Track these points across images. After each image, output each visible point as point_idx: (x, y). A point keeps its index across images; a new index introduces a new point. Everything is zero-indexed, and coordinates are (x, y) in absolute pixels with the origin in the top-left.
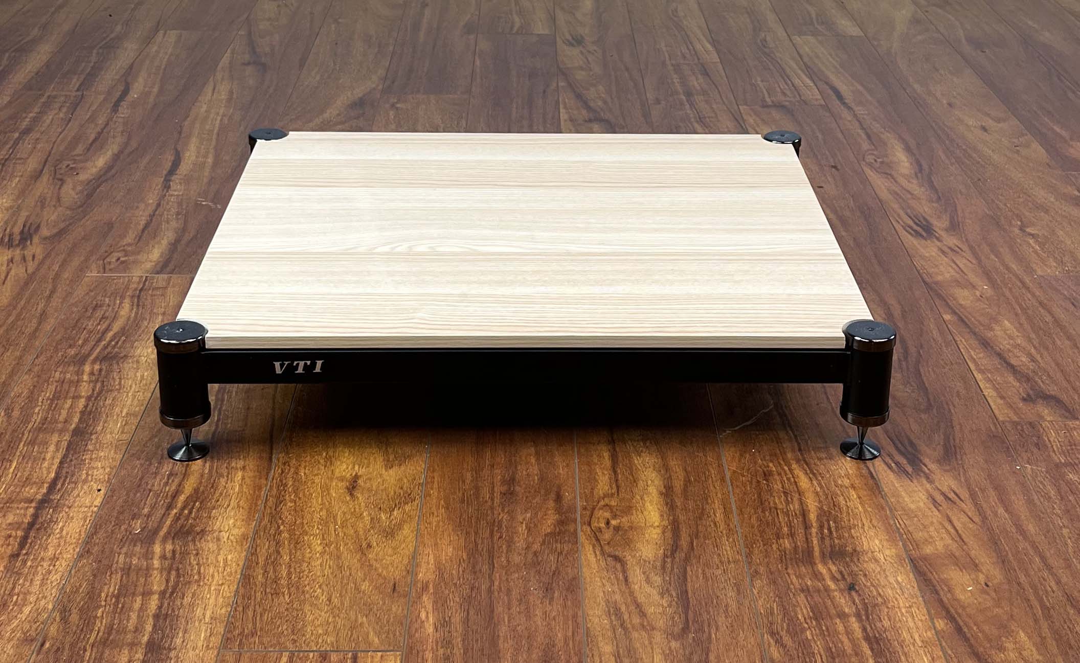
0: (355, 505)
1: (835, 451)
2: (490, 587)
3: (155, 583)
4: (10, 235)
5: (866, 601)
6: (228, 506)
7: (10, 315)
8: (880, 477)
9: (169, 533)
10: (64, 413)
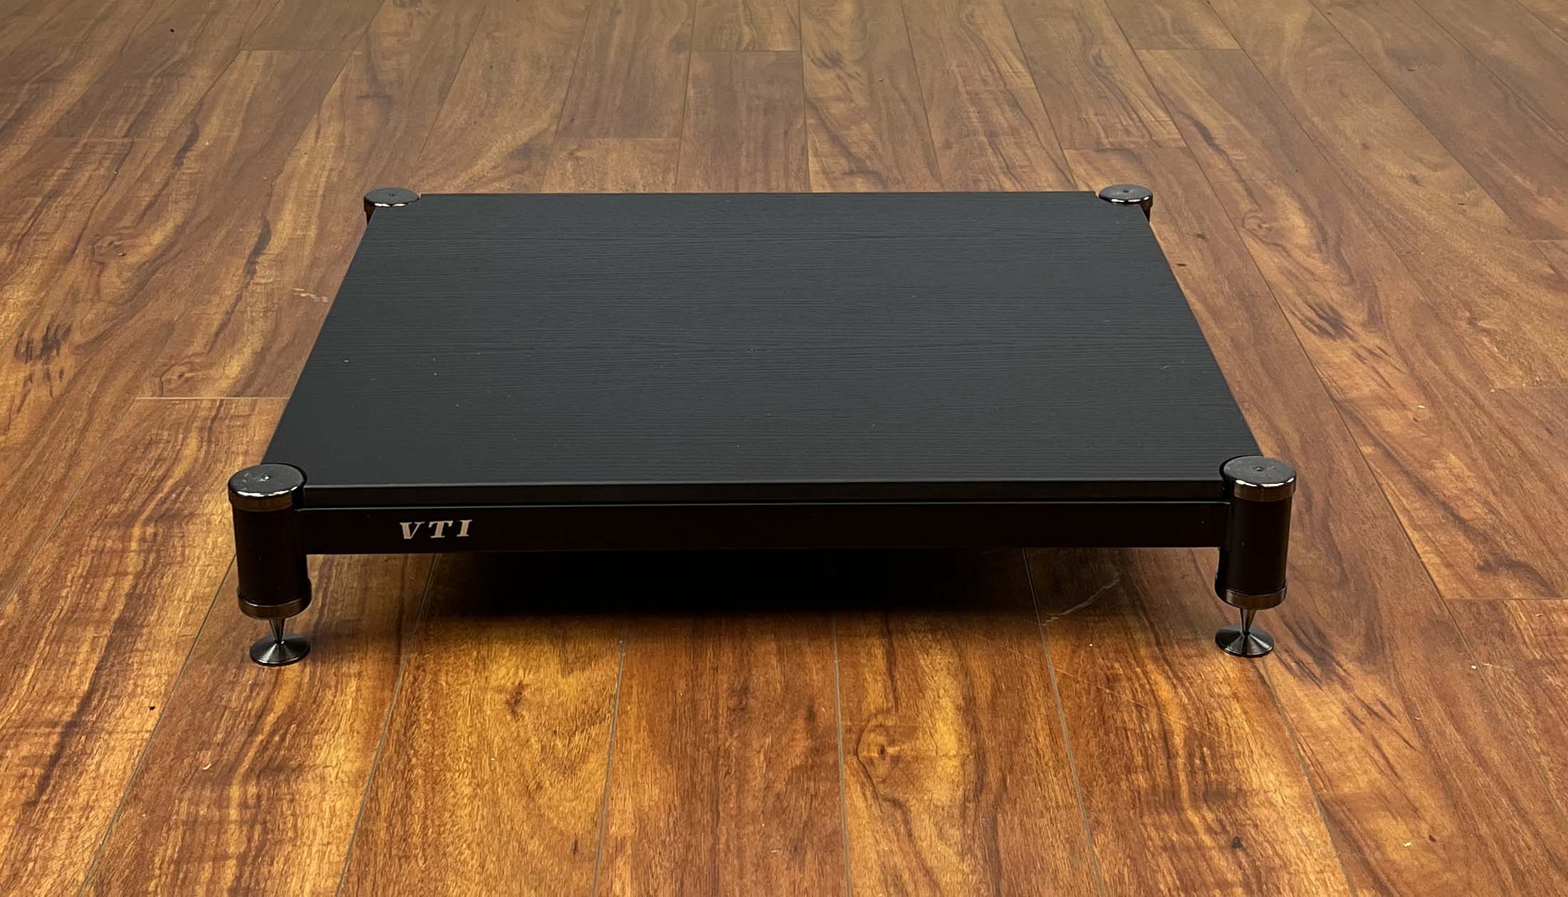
0: (518, 727)
1: (1209, 644)
2: (714, 845)
3: (232, 842)
4: (28, 343)
5: (1258, 863)
6: (337, 730)
7: (26, 456)
8: (1275, 682)
9: (251, 769)
10: (103, 596)
